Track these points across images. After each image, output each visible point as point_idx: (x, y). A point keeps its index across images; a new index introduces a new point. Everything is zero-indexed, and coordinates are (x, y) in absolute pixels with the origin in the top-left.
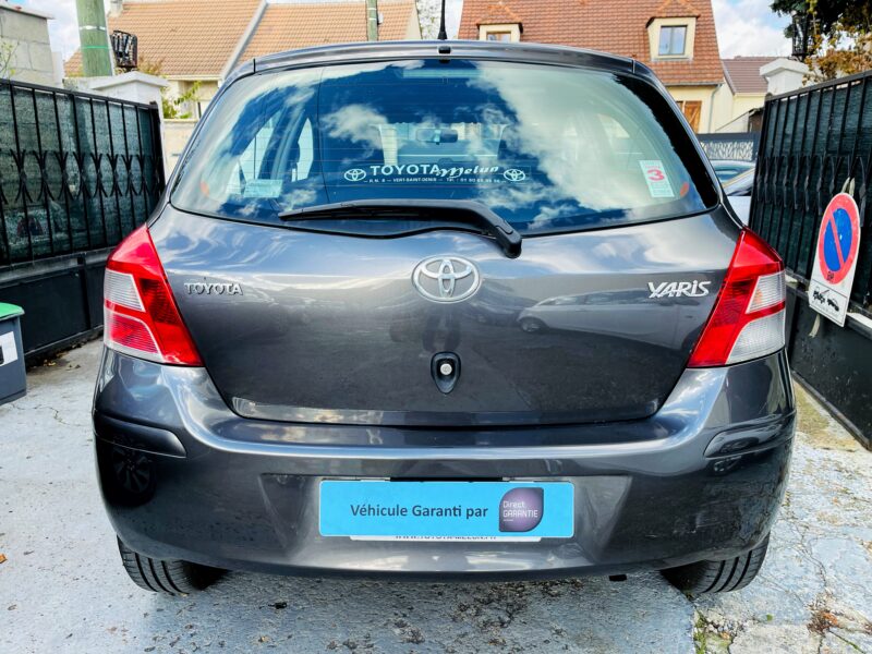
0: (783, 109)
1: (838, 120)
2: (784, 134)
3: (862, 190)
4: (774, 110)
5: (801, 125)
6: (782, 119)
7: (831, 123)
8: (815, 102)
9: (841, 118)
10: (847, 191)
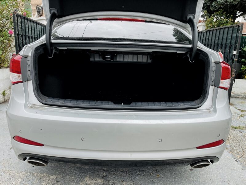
0: (202, 34)
1: (217, 36)
2: (203, 40)
3: (224, 51)
4: (200, 34)
5: (207, 37)
6: (202, 36)
7: (215, 37)
8: (211, 33)
9: (218, 36)
10: (220, 51)
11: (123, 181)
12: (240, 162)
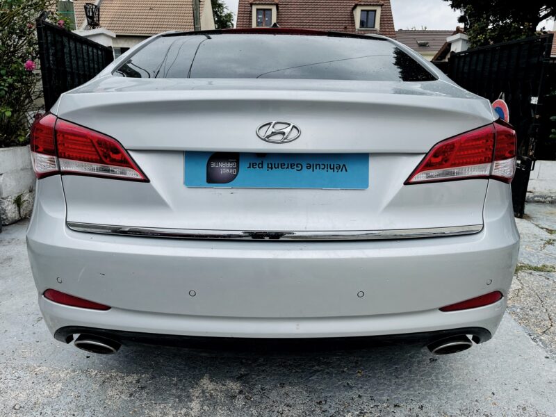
0: (462, 60)
1: (495, 64)
3: (509, 98)
5: (473, 67)
6: (461, 65)
7: (491, 65)
10: (501, 98)
11: (282, 385)
12: (543, 343)
